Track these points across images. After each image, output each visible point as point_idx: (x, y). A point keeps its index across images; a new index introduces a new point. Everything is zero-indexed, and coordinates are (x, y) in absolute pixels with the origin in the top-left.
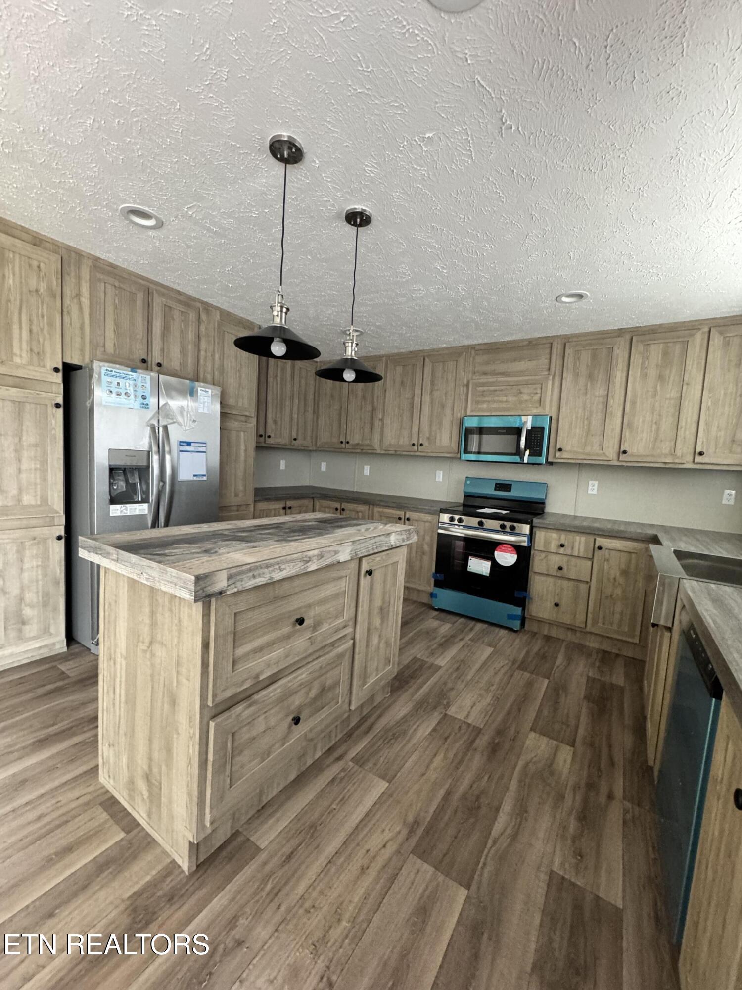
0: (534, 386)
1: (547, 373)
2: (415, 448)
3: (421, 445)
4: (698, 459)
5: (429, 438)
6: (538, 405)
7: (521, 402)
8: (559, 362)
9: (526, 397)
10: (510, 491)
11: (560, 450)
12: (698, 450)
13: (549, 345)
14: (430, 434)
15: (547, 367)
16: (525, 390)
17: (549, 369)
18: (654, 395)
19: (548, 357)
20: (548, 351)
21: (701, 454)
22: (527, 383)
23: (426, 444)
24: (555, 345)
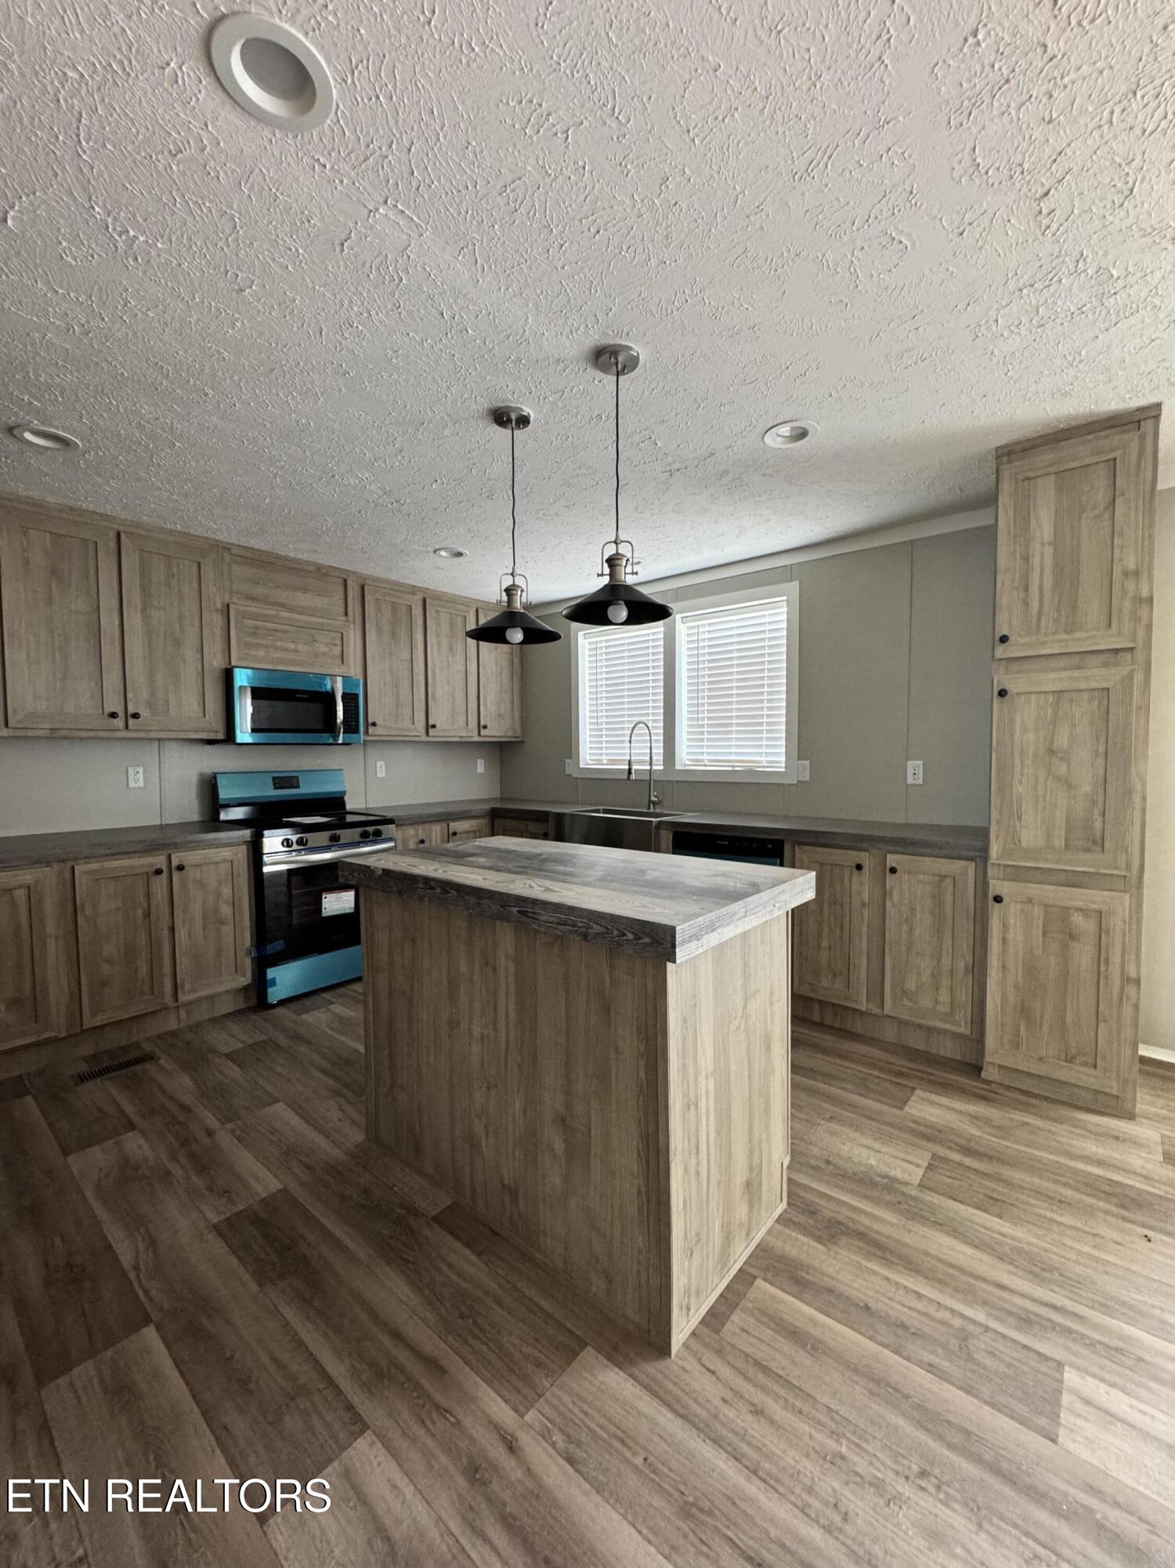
0: (333, 634)
1: (344, 618)
2: (119, 723)
3: (136, 716)
4: (483, 732)
5: (150, 705)
6: (339, 661)
7: (317, 655)
8: (358, 609)
9: (323, 649)
10: (298, 787)
11: (374, 724)
12: (482, 723)
13: (341, 581)
14: (153, 694)
15: (342, 610)
16: (321, 637)
17: (346, 614)
18: (448, 667)
19: (342, 595)
20: (341, 589)
21: (485, 727)
22: (322, 628)
23: (144, 713)
24: (350, 583)
